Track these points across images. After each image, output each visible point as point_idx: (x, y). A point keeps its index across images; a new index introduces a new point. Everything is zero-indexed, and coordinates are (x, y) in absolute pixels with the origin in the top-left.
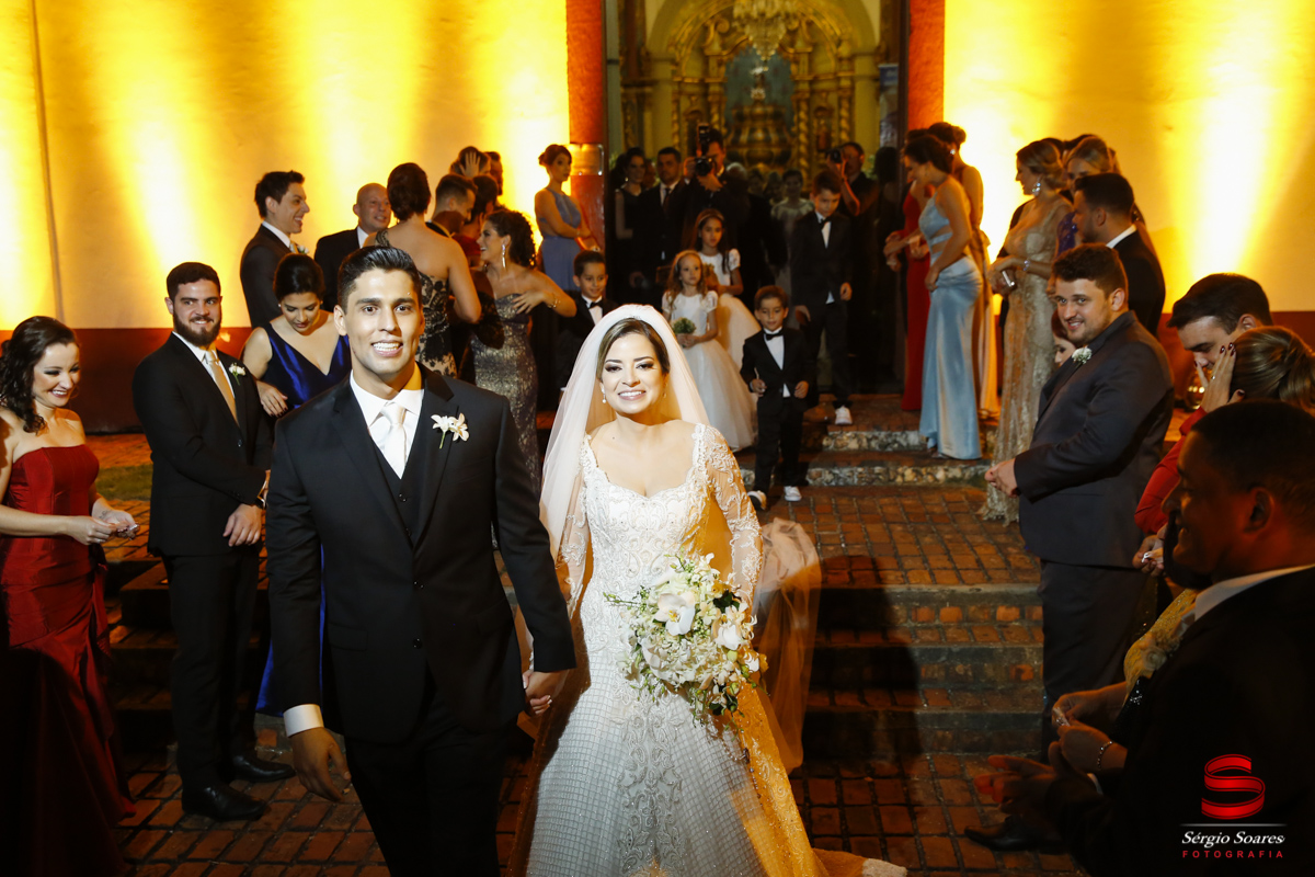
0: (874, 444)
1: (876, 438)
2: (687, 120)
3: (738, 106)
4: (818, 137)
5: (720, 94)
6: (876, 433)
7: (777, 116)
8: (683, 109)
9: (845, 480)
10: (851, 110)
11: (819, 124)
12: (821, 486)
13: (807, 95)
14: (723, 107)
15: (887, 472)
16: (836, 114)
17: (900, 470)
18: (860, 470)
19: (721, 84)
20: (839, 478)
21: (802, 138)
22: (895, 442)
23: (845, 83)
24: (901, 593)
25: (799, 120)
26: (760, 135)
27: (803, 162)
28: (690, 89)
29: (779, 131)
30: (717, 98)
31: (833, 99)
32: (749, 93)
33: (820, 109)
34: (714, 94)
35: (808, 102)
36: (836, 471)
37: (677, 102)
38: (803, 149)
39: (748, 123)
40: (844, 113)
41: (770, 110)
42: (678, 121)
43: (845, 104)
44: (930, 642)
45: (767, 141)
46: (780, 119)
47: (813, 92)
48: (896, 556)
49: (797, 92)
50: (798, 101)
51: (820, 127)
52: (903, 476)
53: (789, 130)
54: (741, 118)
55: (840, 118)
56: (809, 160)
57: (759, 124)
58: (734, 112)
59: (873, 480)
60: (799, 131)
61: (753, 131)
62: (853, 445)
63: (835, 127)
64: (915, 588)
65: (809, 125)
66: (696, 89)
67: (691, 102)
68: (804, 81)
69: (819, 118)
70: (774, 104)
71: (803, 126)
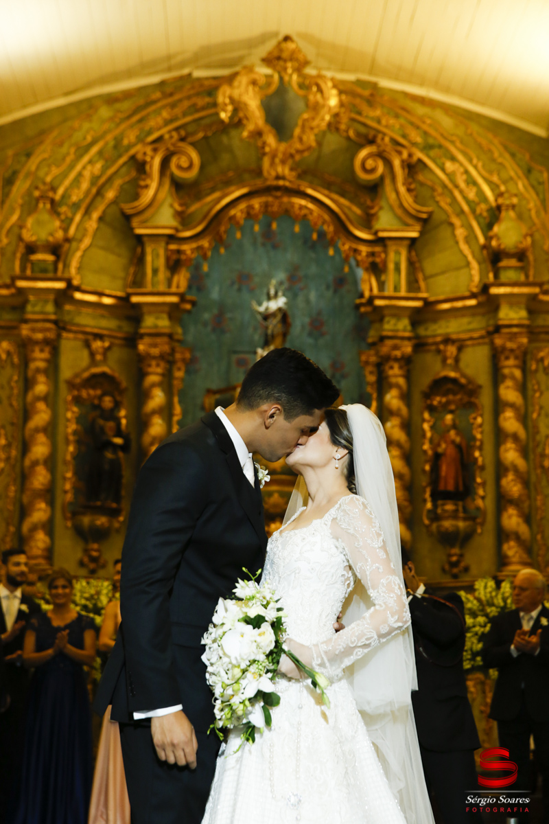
2: (77, 400)
4: (437, 458)
5: (171, 336)
8: (66, 372)
13: (408, 349)
16: (485, 399)
28: (87, 321)
30: (163, 347)
31: (475, 362)
33: (441, 385)
34: (156, 334)
35: (407, 362)
47: (420, 345)
50: (380, 367)
63: (483, 432)
66: (107, 324)
67: (92, 354)
68: (396, 314)
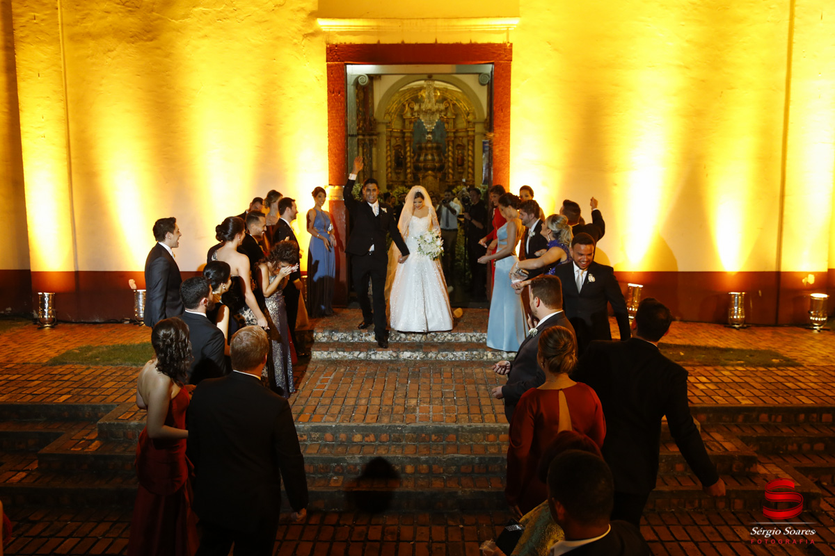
0: (474, 339)
1: (475, 336)
2: (394, 150)
3: (419, 143)
4: (458, 159)
5: (410, 137)
6: (475, 334)
7: (438, 148)
8: (392, 144)
9: (459, 358)
10: (473, 147)
11: (458, 153)
12: (448, 361)
13: (453, 139)
14: (412, 143)
15: (479, 354)
16: (466, 148)
17: (485, 353)
18: (466, 353)
19: (411, 132)
20: (456, 357)
21: (450, 159)
22: (484, 338)
23: (471, 133)
24: (481, 428)
25: (449, 150)
26: (430, 157)
27: (451, 171)
28: (395, 134)
29: (439, 155)
30: (409, 139)
31: (465, 141)
32: (425, 137)
33: (459, 145)
34: (408, 137)
35: (453, 142)
36: (455, 353)
37: (389, 141)
38: (450, 164)
39: (424, 151)
40: (470, 148)
41: (435, 145)
42: (390, 150)
43: (471, 143)
44: (493, 454)
45: (433, 160)
46: (440, 150)
47: (455, 137)
48: (480, 405)
49: (448, 137)
50: (448, 141)
51: (459, 154)
52: (487, 356)
53: (444, 155)
54: (420, 148)
55: (469, 150)
56: (453, 170)
57: (429, 152)
58: (417, 146)
59: (473, 358)
60: (449, 156)
61: (426, 155)
62: (463, 339)
63: (466, 154)
64: (487, 425)
65: (453, 153)
66: (399, 135)
67: (397, 141)
68: (451, 132)
69: (458, 150)
70: (437, 142)
71: (450, 153)
